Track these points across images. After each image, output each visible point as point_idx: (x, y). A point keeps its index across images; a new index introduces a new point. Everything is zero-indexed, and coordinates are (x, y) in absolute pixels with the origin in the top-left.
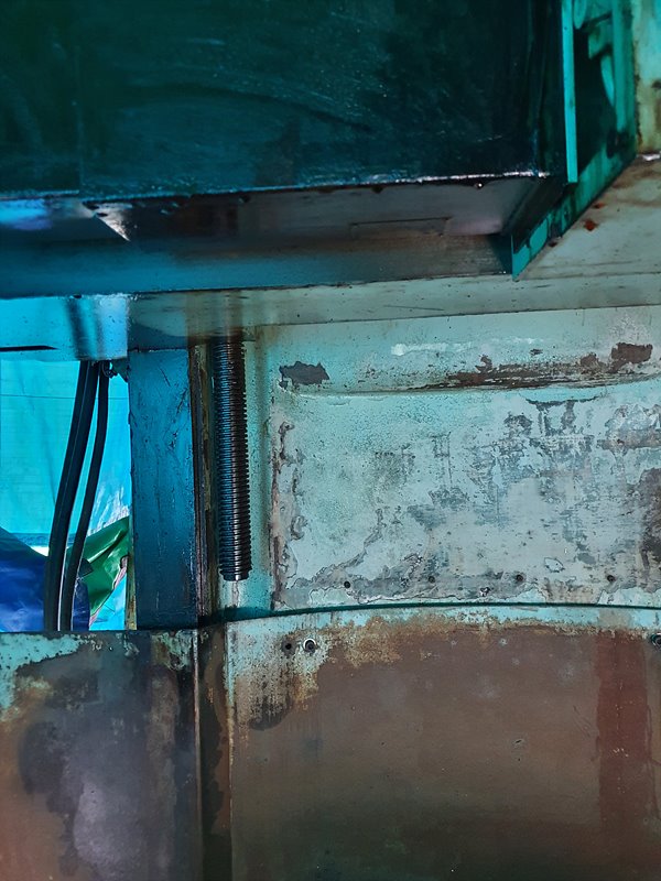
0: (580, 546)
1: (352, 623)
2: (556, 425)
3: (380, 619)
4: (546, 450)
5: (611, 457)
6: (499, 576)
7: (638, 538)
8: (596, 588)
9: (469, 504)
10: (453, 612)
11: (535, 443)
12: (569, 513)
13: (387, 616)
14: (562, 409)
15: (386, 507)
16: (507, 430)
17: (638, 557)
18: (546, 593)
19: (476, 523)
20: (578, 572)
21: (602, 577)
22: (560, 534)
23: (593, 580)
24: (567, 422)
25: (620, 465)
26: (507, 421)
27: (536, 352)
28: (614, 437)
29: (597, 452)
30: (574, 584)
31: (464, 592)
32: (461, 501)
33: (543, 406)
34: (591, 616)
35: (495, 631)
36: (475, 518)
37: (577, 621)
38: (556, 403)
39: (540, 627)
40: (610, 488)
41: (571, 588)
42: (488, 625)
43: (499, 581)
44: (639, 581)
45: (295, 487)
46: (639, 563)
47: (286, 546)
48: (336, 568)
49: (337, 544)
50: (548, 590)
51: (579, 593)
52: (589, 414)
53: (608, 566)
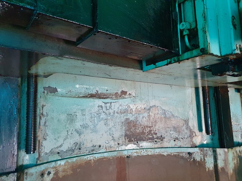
0: (113, 137)
1: (60, 164)
2: (108, 108)
3: (68, 162)
4: (106, 114)
5: (119, 116)
6: (95, 146)
7: (124, 134)
8: (116, 147)
9: (89, 128)
10: (86, 157)
11: (104, 112)
12: (110, 129)
13: (69, 161)
14: (109, 104)
15: (69, 130)
16: (98, 109)
17: (124, 138)
18: (105, 149)
19: (91, 133)
20: (112, 143)
21: (117, 144)
22: (109, 134)
23: (115, 145)
24: (110, 107)
25: (120, 117)
26: (98, 106)
27: (107, 90)
28: (119, 111)
29: (116, 114)
30: (111, 146)
31: (88, 151)
32: (88, 127)
33: (106, 103)
34: (115, 154)
35: (95, 161)
36: (90, 131)
37: (112, 155)
38: (108, 103)
39: (105, 158)
40: (118, 123)
41: (111, 147)
42: (93, 159)
43: (95, 148)
44: (124, 144)
45: (45, 124)
46: (124, 140)
47: (42, 143)
48: (55, 148)
49: (56, 141)
50: (106, 148)
51: (112, 148)
52: (114, 106)
53: (118, 141)
